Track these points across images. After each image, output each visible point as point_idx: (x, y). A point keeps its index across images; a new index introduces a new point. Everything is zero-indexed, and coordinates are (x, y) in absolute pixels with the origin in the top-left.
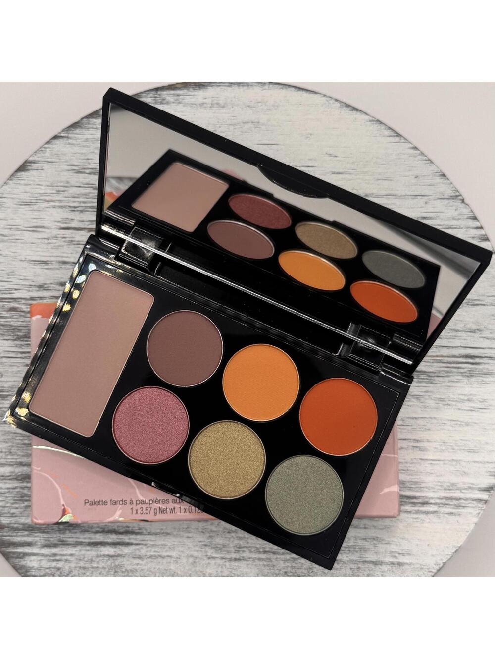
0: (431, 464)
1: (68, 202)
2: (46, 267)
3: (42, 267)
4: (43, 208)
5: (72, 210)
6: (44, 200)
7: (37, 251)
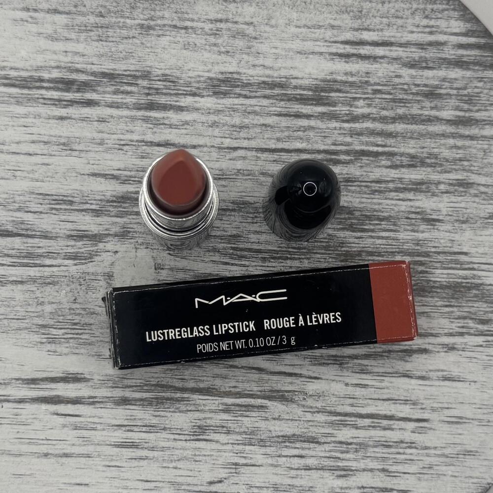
1: (419, 454)
2: (445, 373)
3: (450, 373)
4: (450, 447)
5: (413, 443)
6: (448, 457)
7: (457, 393)
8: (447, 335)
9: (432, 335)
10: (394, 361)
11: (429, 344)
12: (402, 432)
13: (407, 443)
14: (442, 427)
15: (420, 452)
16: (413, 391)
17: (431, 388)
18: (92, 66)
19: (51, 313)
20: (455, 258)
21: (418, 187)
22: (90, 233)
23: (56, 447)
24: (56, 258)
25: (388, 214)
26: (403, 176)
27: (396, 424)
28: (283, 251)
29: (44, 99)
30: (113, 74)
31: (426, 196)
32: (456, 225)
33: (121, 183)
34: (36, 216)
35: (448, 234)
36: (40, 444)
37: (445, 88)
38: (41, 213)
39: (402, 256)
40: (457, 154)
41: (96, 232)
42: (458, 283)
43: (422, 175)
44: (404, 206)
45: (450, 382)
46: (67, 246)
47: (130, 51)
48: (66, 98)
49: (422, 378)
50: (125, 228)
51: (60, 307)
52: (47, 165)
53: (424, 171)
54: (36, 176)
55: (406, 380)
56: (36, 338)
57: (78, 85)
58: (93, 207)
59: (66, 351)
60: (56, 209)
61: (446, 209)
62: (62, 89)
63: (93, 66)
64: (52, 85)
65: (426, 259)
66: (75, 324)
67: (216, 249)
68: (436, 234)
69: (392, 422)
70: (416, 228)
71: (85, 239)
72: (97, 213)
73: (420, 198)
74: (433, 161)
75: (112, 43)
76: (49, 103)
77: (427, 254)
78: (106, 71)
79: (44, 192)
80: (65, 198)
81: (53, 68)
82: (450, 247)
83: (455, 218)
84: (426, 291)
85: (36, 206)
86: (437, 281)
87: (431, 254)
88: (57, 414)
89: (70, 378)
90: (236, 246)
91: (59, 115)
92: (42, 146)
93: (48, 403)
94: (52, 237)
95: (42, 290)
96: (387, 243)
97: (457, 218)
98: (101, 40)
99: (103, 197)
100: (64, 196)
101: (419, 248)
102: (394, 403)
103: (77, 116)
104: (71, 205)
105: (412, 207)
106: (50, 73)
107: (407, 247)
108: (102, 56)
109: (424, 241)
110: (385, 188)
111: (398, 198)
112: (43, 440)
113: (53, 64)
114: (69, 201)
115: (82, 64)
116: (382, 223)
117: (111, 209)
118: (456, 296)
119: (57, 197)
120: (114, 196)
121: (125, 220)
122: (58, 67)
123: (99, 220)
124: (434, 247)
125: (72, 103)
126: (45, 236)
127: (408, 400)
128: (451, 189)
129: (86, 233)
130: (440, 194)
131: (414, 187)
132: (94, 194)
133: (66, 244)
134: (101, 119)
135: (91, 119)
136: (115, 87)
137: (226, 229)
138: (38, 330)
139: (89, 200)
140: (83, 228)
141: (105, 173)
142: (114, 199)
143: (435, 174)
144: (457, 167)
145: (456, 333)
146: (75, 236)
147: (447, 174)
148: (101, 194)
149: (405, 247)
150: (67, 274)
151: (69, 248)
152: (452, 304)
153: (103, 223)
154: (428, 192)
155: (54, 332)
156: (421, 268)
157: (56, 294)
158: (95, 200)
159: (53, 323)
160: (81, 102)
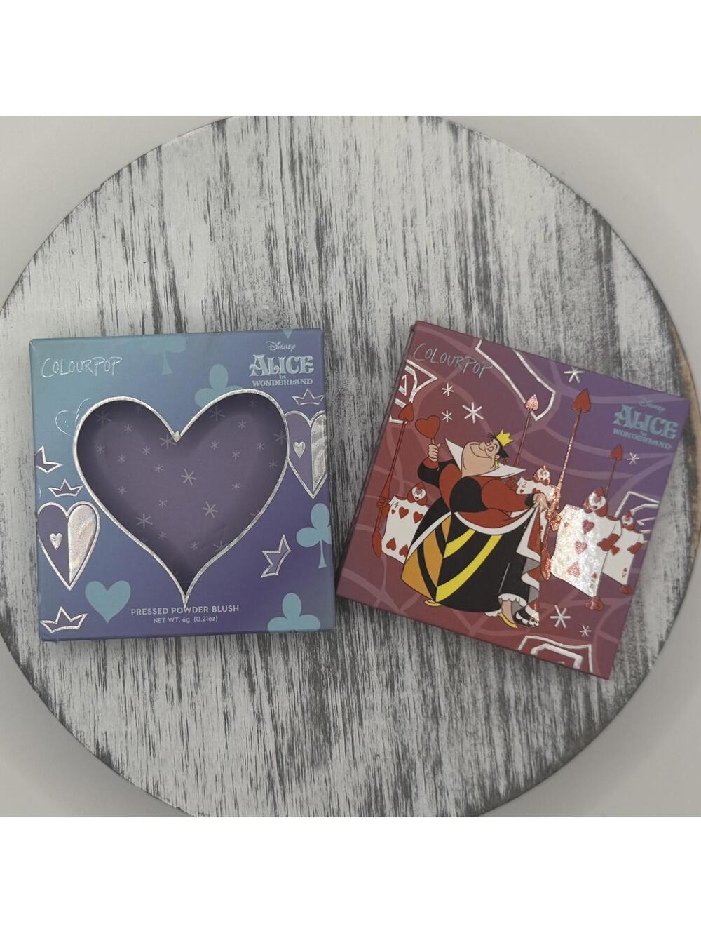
0: (431, 201)
1: (145, 694)
2: (232, 714)
3: (232, 720)
4: (156, 727)
5: (155, 687)
6: (145, 726)
7: (213, 729)
8: (272, 711)
9: (270, 696)
10: (238, 659)
11: (261, 694)
12: (166, 675)
13: (155, 680)
14: (176, 716)
15: (148, 696)
16: (209, 682)
17: (215, 700)
18: (508, 303)
19: (244, 298)
20: (355, 712)
21: (426, 665)
22: (331, 326)
23: (111, 322)
24: (300, 294)
25: (392, 635)
26: (435, 647)
27: (172, 668)
28: (338, 529)
29: (466, 260)
30: (502, 327)
31: (418, 674)
32: (391, 709)
33: (388, 351)
34: (342, 268)
35: (380, 702)
36: (112, 306)
37: (538, 684)
38: (346, 273)
39: (349, 655)
40: (468, 703)
41: (333, 332)
42: (329, 718)
43: (440, 667)
44: (403, 651)
45: (223, 721)
46: (315, 305)
47: (529, 342)
48: (469, 282)
49: (224, 691)
50: (341, 362)
51: (251, 305)
52: (397, 273)
53: (444, 670)
54: (384, 263)
55: (220, 673)
56: (217, 287)
57: (485, 292)
58: (359, 326)
59: (208, 318)
60: (351, 289)
61: (406, 697)
62: (479, 276)
63: (507, 305)
64: (481, 266)
65: (350, 681)
66: (236, 324)
67: (331, 457)
68: (378, 689)
69: (174, 662)
70: (381, 667)
71: (324, 322)
72: (353, 330)
73: (414, 667)
74: (456, 678)
75: (535, 322)
76: (462, 265)
77: (355, 682)
78: (505, 320)
79: (367, 274)
80: (364, 296)
81: (500, 265)
82: (366, 706)
83: (398, 708)
84: (315, 685)
85: (353, 268)
86: (327, 695)
87: (355, 686)
88: (143, 318)
89: (181, 326)
90: (337, 478)
91: (451, 278)
92: (416, 264)
93: (153, 308)
94: (322, 288)
95: (267, 286)
96: (361, 637)
97: (398, 710)
98: (536, 310)
99: (370, 334)
100: (366, 294)
101: (361, 672)
102: (194, 662)
103: (452, 295)
104: (358, 302)
105: (404, 660)
106: (494, 262)
107: (359, 659)
108: (520, 313)
109: (369, 677)
110: (420, 629)
111: (411, 644)
112: (116, 307)
113: (504, 263)
114: (362, 301)
115: (509, 294)
116: (382, 630)
117: (359, 344)
118: (314, 717)
119: (364, 287)
120: (373, 345)
121: (350, 360)
122: (501, 269)
123: (346, 333)
124: (364, 688)
125: (466, 289)
126: (323, 281)
127: (199, 677)
128: (429, 702)
129: (331, 321)
130: (421, 689)
131: (426, 660)
132: (372, 324)
133: (316, 303)
134: (452, 321)
135: (450, 311)
136: (488, 331)
137: (353, 465)
138: (226, 286)
139: (366, 320)
140: (336, 318)
141: (396, 333)
142: (370, 346)
143: (443, 682)
144: (453, 705)
145: (276, 722)
146: (326, 311)
147: (444, 695)
148: (374, 332)
149: (359, 657)
150: (286, 308)
151: (313, 306)
152: (306, 714)
153: (343, 337)
154: (422, 677)
155: (226, 303)
156: (339, 676)
157: (264, 300)
158: (366, 326)
159: (234, 301)
160: (468, 298)
